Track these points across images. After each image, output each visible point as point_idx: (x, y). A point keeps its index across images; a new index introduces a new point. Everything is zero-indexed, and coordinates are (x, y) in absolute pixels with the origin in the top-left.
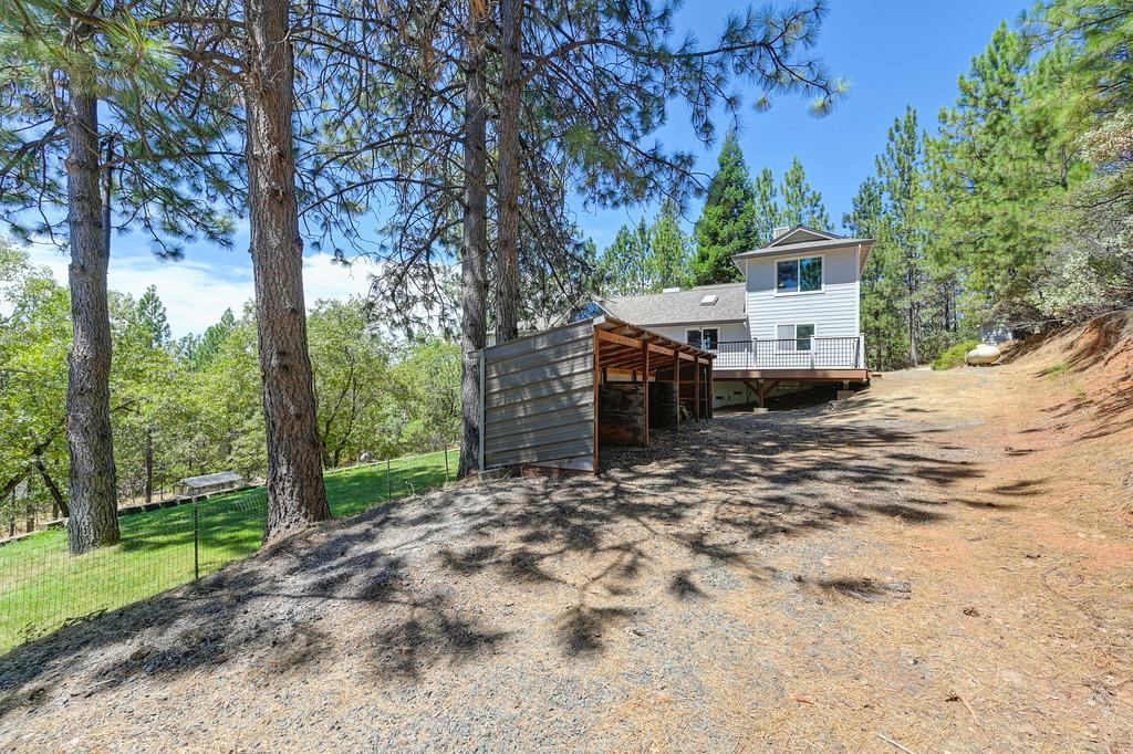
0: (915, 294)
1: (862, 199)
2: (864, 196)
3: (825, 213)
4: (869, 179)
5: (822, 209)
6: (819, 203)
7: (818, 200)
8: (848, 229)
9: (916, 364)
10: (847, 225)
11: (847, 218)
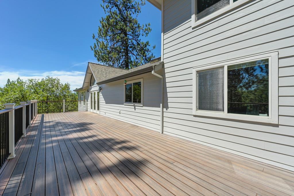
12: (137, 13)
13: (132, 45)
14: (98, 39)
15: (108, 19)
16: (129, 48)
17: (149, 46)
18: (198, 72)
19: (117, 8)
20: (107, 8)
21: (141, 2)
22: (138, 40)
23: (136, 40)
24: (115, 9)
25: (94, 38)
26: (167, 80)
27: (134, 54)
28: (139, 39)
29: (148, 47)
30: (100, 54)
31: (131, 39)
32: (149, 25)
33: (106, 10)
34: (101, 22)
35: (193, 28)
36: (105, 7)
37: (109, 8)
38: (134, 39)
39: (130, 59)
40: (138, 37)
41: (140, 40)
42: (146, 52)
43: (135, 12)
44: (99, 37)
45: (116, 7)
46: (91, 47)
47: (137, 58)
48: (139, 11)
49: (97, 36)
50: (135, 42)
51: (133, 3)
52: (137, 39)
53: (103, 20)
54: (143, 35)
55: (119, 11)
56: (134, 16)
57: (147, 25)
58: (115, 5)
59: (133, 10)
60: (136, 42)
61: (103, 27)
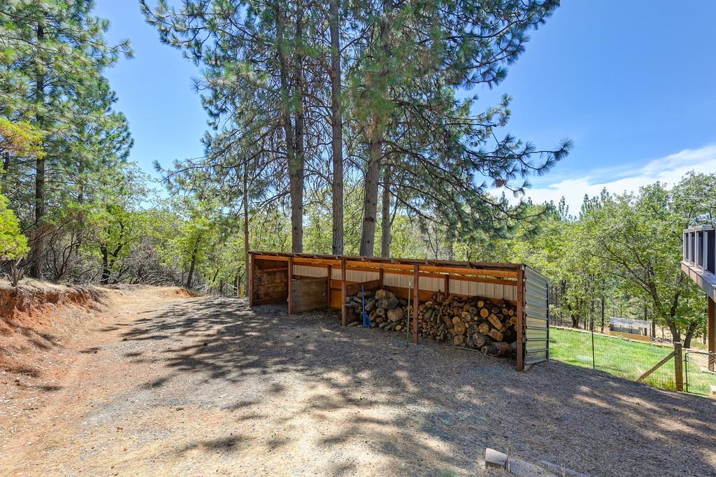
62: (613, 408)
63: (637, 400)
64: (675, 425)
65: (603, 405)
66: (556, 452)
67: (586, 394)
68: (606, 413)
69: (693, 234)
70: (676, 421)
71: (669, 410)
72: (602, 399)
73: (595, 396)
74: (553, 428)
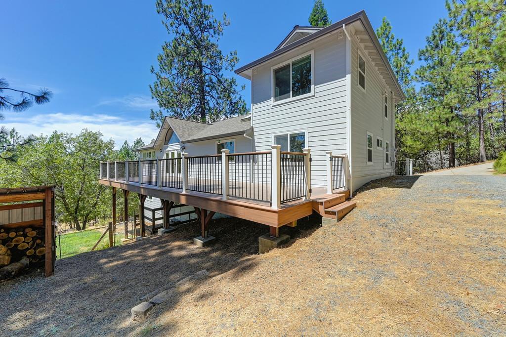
0: (482, 103)
1: (435, 37)
2: (436, 34)
3: (406, 53)
4: (440, 21)
5: (404, 51)
6: (402, 47)
7: (400, 45)
8: (423, 61)
9: (485, 159)
10: (423, 57)
11: (422, 53)
12: (217, 35)
13: (210, 83)
14: (160, 73)
15: (176, 45)
16: (205, 87)
17: (236, 86)
18: (276, 137)
19: (187, 27)
20: (172, 26)
21: (224, 21)
22: (219, 75)
23: (216, 76)
24: (183, 28)
25: (152, 72)
26: (256, 141)
27: (213, 97)
28: (220, 73)
29: (234, 87)
30: (164, 96)
31: (208, 74)
32: (235, 53)
33: (170, 28)
34: (163, 48)
35: (272, 106)
36: (169, 25)
37: (174, 26)
38: (213, 73)
39: (208, 104)
40: (219, 71)
41: (222, 75)
42: (231, 94)
43: (215, 33)
44: (161, 71)
45: (185, 25)
46: (150, 86)
47: (218, 103)
48: (220, 33)
49: (157, 69)
50: (215, 80)
51: (211, 21)
52: (217, 74)
53: (167, 46)
54: (226, 69)
55: (190, 31)
56: (213, 40)
57: (233, 53)
58: (184, 23)
59: (211, 31)
60: (217, 79)
61: (168, 56)
62: (127, 260)
63: (130, 252)
64: (153, 253)
65: (121, 262)
66: (135, 294)
67: (106, 263)
68: (127, 264)
69: (112, 164)
70: (150, 250)
71: (144, 248)
72: (117, 260)
73: (112, 261)
74: (115, 288)
